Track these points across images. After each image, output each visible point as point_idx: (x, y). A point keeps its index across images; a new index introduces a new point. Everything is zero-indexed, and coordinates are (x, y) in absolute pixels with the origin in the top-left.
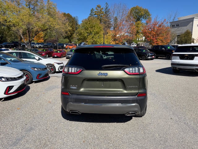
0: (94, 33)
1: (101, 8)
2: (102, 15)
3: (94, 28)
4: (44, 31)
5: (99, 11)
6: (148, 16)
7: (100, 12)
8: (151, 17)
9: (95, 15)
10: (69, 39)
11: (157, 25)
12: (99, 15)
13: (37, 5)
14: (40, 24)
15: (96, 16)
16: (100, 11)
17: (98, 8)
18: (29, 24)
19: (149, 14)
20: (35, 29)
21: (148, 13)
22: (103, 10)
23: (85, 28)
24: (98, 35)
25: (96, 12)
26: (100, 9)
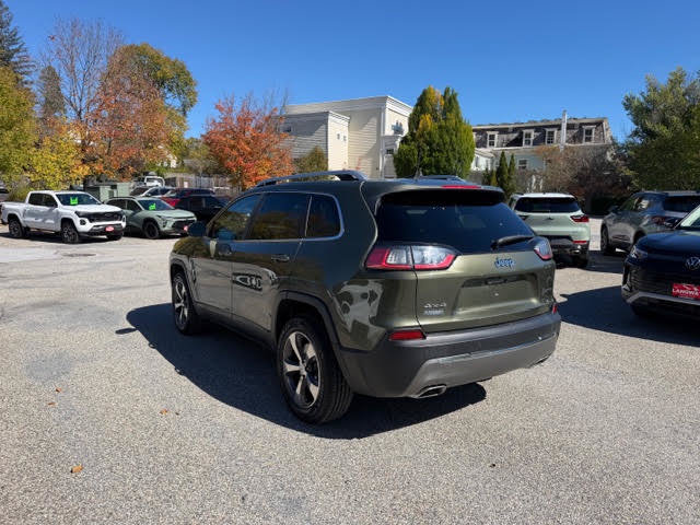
6: (186, 84)
8: (196, 89)
11: (253, 125)
19: (191, 80)
21: (188, 74)
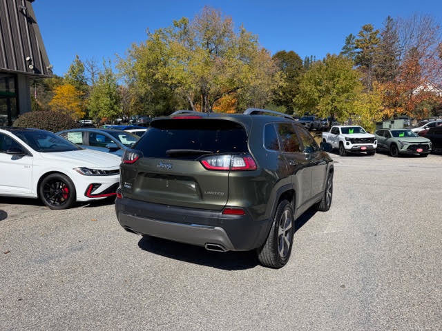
0: (335, 91)
1: (374, 31)
2: (375, 46)
3: (336, 80)
4: (231, 92)
5: (368, 38)
7: (370, 40)
9: (356, 48)
10: (287, 106)
12: (367, 48)
13: (221, 43)
14: (223, 79)
15: (358, 50)
16: (371, 37)
17: (365, 33)
18: (203, 80)
20: (212, 90)
22: (378, 36)
23: (315, 81)
24: (345, 95)
25: (358, 41)
26: (369, 33)
